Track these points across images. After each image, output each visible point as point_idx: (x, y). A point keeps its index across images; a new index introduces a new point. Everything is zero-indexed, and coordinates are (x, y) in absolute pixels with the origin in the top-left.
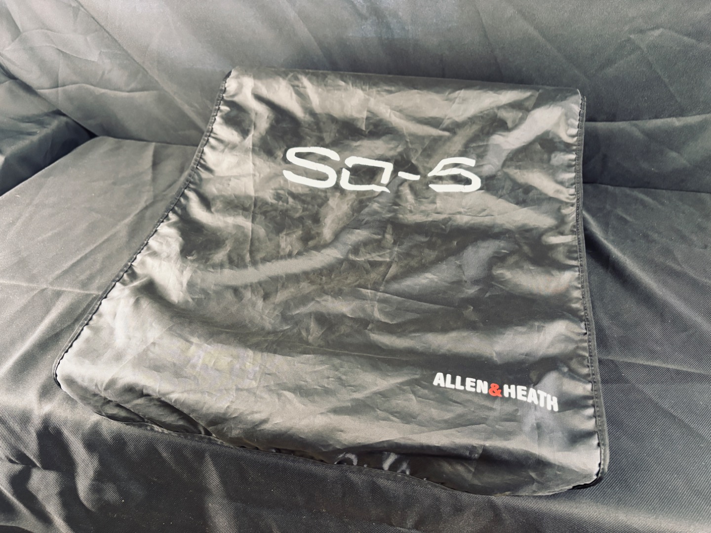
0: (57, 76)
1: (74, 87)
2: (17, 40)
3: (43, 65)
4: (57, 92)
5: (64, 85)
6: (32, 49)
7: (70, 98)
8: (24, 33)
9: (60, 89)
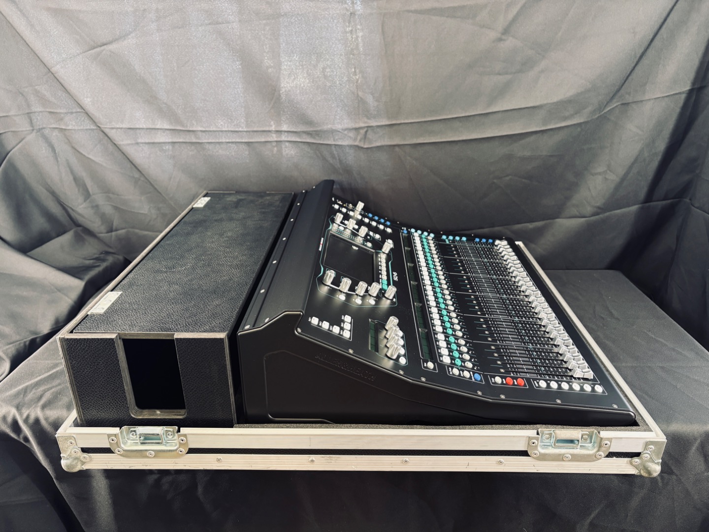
0: (112, 224)
1: (123, 231)
2: (88, 201)
3: (103, 217)
4: (111, 236)
5: (116, 230)
6: (97, 206)
7: (119, 239)
8: (94, 196)
9: (113, 233)
